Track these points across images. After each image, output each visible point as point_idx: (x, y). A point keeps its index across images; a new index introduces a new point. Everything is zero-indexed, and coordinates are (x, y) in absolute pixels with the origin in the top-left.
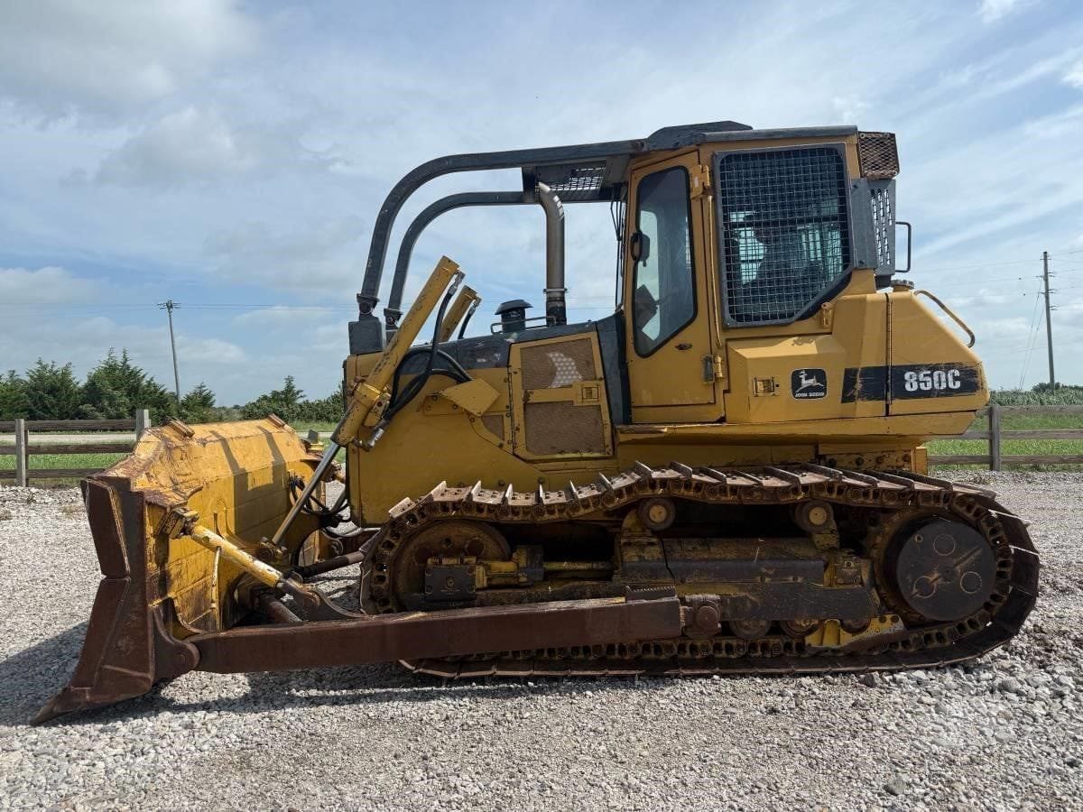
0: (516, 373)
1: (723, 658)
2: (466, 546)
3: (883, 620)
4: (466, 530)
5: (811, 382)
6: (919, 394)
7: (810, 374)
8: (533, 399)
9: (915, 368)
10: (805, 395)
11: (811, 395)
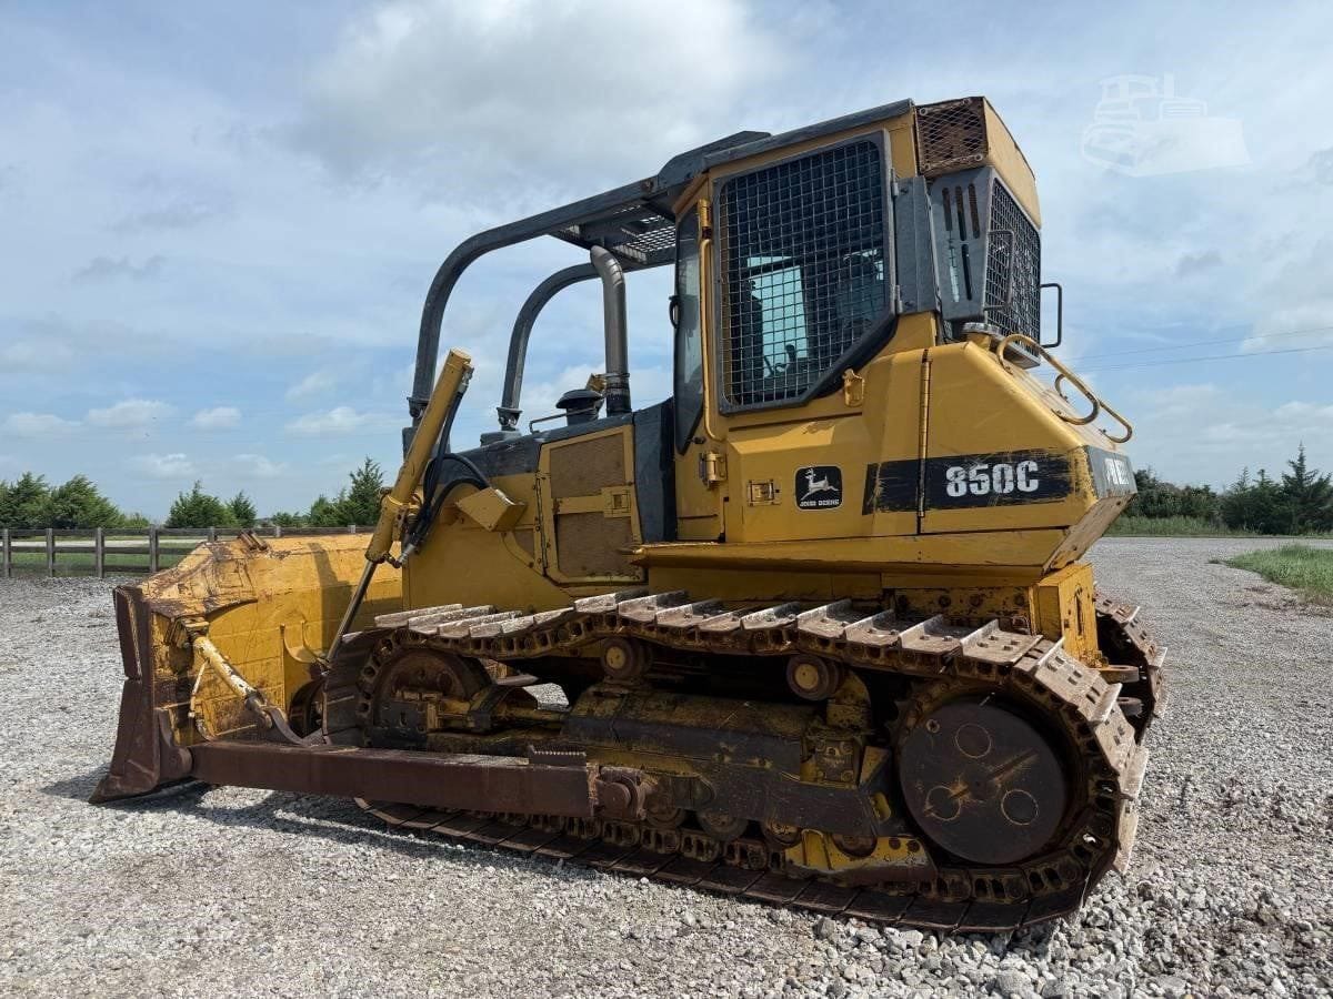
0: (544, 479)
2: (438, 680)
3: (895, 845)
4: (437, 662)
5: (822, 485)
6: (969, 501)
7: (820, 473)
8: (563, 510)
9: (963, 461)
10: (813, 503)
11: (821, 503)
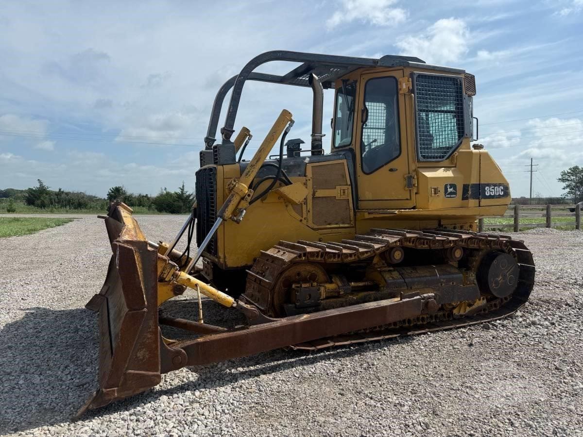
0: (309, 180)
1: (421, 324)
2: (308, 276)
3: (480, 300)
4: (310, 268)
5: (451, 190)
6: (490, 197)
7: (451, 186)
8: (317, 195)
9: (489, 185)
10: (449, 196)
11: (452, 196)
